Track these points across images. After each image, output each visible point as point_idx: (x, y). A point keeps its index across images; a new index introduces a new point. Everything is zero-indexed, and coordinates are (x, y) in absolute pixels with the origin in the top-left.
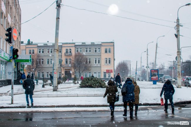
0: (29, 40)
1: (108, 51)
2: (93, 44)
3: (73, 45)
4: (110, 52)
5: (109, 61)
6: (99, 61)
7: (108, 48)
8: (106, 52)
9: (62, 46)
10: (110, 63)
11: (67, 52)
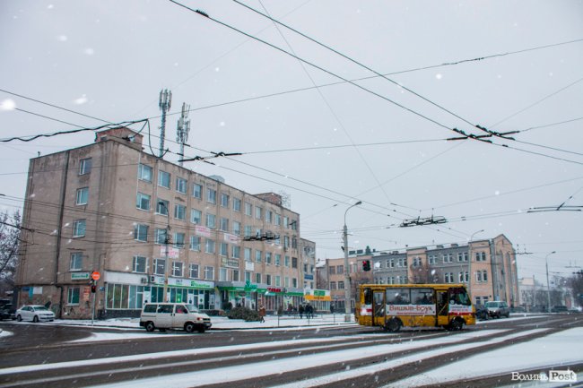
0: (368, 247)
1: (481, 258)
2: (455, 247)
3: (423, 251)
4: (484, 258)
5: (485, 276)
6: (467, 276)
7: (480, 251)
8: (478, 259)
9: (406, 254)
10: (485, 279)
11: (415, 264)
